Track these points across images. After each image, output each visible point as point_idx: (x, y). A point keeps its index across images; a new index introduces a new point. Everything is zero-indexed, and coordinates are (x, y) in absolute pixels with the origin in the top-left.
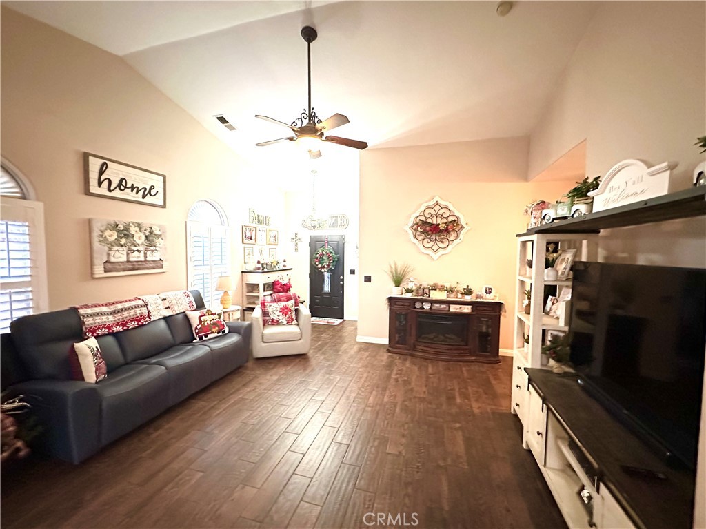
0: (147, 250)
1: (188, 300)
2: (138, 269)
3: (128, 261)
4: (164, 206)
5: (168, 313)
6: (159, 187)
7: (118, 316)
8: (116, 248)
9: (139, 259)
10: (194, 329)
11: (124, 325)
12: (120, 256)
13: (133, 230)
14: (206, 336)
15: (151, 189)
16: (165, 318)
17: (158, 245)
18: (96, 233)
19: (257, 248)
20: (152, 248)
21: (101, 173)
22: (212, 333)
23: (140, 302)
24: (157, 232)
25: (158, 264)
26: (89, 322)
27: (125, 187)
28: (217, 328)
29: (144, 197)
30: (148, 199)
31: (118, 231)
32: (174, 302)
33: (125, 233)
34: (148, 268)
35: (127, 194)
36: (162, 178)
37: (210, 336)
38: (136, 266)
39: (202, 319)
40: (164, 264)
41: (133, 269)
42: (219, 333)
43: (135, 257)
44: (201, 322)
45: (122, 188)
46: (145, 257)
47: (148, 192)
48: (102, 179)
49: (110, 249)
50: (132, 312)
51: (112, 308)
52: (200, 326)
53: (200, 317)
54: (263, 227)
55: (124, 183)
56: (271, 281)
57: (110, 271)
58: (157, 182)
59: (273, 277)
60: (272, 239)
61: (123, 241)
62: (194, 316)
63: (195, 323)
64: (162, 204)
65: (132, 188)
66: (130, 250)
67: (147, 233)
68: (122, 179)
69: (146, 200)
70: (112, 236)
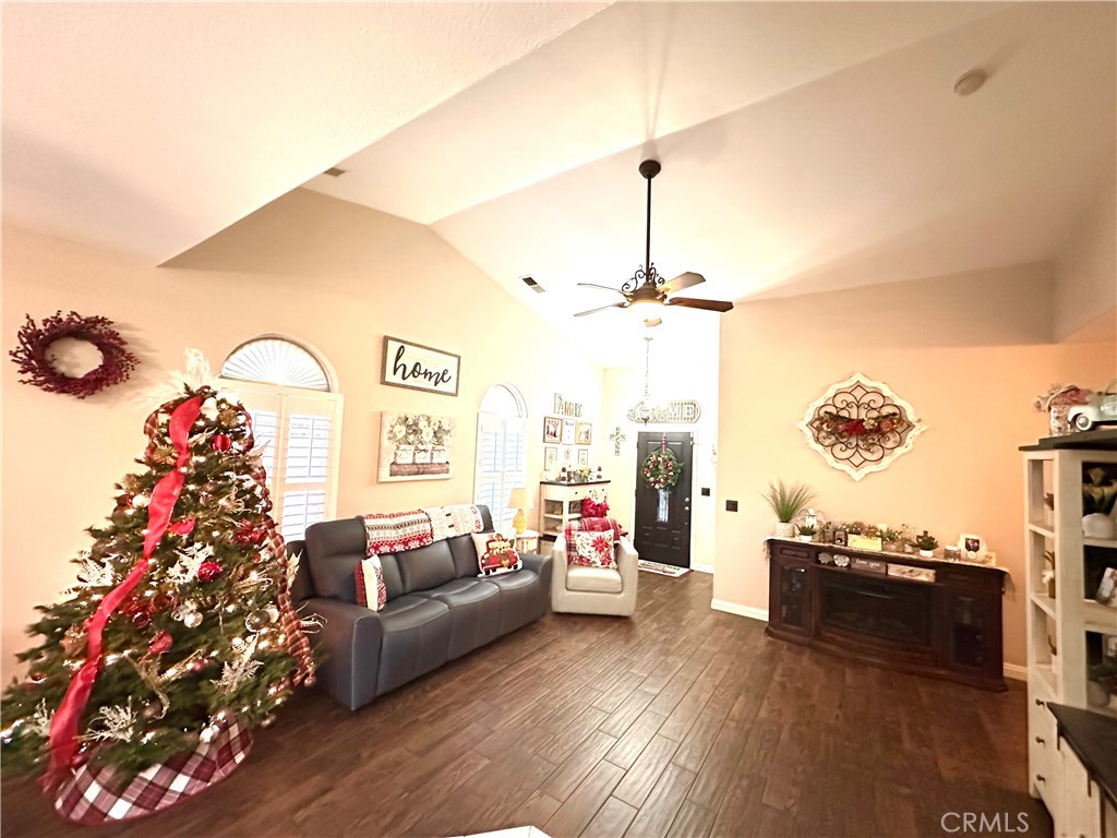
0: (433, 449)
1: (474, 519)
2: (423, 473)
3: (414, 463)
4: (456, 395)
5: (452, 533)
6: (452, 373)
7: (401, 532)
8: (403, 447)
9: (425, 462)
10: (480, 558)
11: (405, 543)
12: (406, 457)
13: (422, 424)
14: (494, 570)
15: (444, 374)
16: (448, 540)
17: (445, 443)
18: (387, 429)
19: (561, 448)
20: (440, 447)
21: (398, 358)
22: (502, 566)
23: (424, 516)
24: (446, 427)
25: (444, 468)
26: (374, 536)
27: (419, 373)
28: (508, 561)
29: (436, 383)
30: (441, 386)
31: (408, 426)
32: (459, 519)
33: (413, 429)
34: (432, 473)
35: (421, 381)
36: (456, 359)
37: (499, 571)
38: (420, 470)
39: (491, 545)
40: (451, 467)
41: (417, 473)
42: (510, 567)
43: (422, 458)
44: (489, 549)
45: (416, 374)
46: (432, 458)
47: (441, 377)
49: (398, 448)
50: (415, 528)
51: (395, 521)
52: (487, 555)
53: (487, 543)
54: (571, 419)
55: (418, 369)
56: (579, 497)
57: (396, 475)
59: (582, 493)
60: (583, 437)
61: (411, 438)
62: (481, 541)
63: (482, 550)
64: (454, 392)
65: (426, 374)
66: (417, 449)
67: (436, 428)
68: (418, 364)
69: (437, 388)
70: (401, 431)
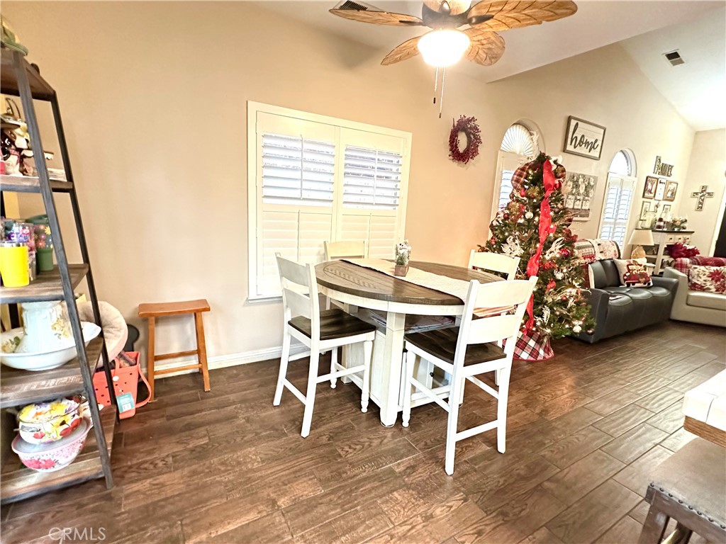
0: (583, 200)
1: (613, 250)
2: (577, 216)
3: (573, 208)
4: (599, 159)
5: (603, 257)
6: (600, 140)
8: (570, 196)
9: (579, 208)
12: (571, 203)
13: (581, 181)
15: (595, 142)
16: (601, 261)
17: (590, 195)
20: (587, 198)
21: (574, 132)
22: (639, 282)
24: (592, 184)
25: (587, 213)
27: (583, 143)
28: (644, 279)
29: (590, 151)
30: (592, 153)
33: (576, 183)
34: (581, 216)
35: (583, 149)
36: (603, 130)
38: (576, 213)
39: (630, 267)
41: (574, 216)
42: (645, 284)
43: (577, 205)
44: (629, 270)
46: (582, 206)
47: (592, 146)
48: (574, 137)
50: (588, 250)
52: (628, 274)
54: (663, 178)
55: (582, 140)
58: (600, 136)
61: (574, 191)
62: (623, 263)
63: (623, 271)
64: (598, 156)
65: (586, 143)
66: (576, 199)
67: (587, 184)
68: (582, 136)
70: (570, 186)
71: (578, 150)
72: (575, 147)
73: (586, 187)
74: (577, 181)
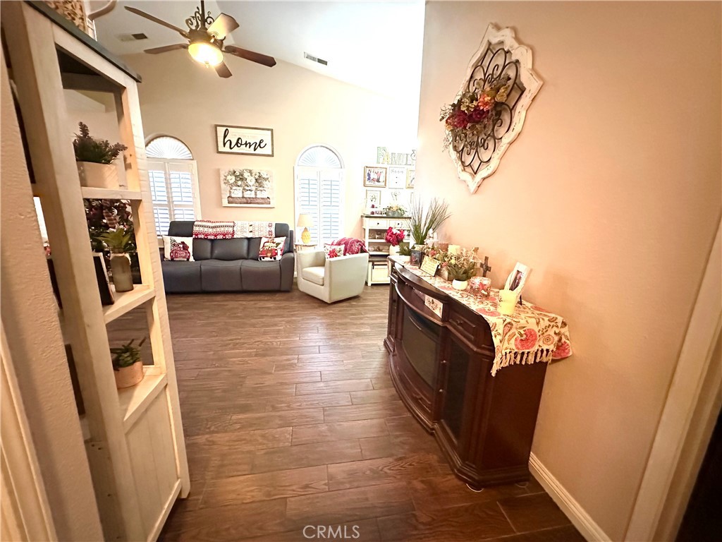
0: (257, 190)
1: (268, 229)
2: (250, 203)
3: (243, 197)
4: (272, 156)
5: (250, 235)
6: (267, 140)
7: (214, 230)
8: (234, 188)
9: (251, 196)
11: (216, 236)
12: (237, 193)
13: (246, 175)
14: (264, 258)
15: (260, 143)
16: (249, 239)
17: (265, 186)
18: (222, 178)
20: (261, 188)
21: (225, 137)
23: (231, 224)
24: (265, 176)
25: (267, 200)
26: (196, 229)
27: (241, 144)
29: (255, 150)
30: (259, 151)
31: (236, 176)
32: (256, 229)
33: (240, 177)
34: (258, 203)
35: (243, 149)
36: (270, 132)
38: (249, 201)
39: (266, 244)
40: (271, 200)
41: (247, 203)
43: (247, 194)
45: (239, 145)
46: (256, 194)
47: (259, 145)
48: (226, 140)
49: (231, 189)
50: (222, 229)
51: (214, 225)
52: (262, 249)
54: (399, 168)
55: (240, 141)
57: (232, 203)
58: (266, 136)
61: (239, 183)
62: (263, 241)
63: (262, 246)
64: (271, 153)
65: (246, 144)
66: (244, 189)
67: (257, 177)
68: (239, 138)
69: (257, 152)
70: (232, 179)
71: (236, 149)
72: (231, 148)
73: (256, 180)
74: (242, 175)
